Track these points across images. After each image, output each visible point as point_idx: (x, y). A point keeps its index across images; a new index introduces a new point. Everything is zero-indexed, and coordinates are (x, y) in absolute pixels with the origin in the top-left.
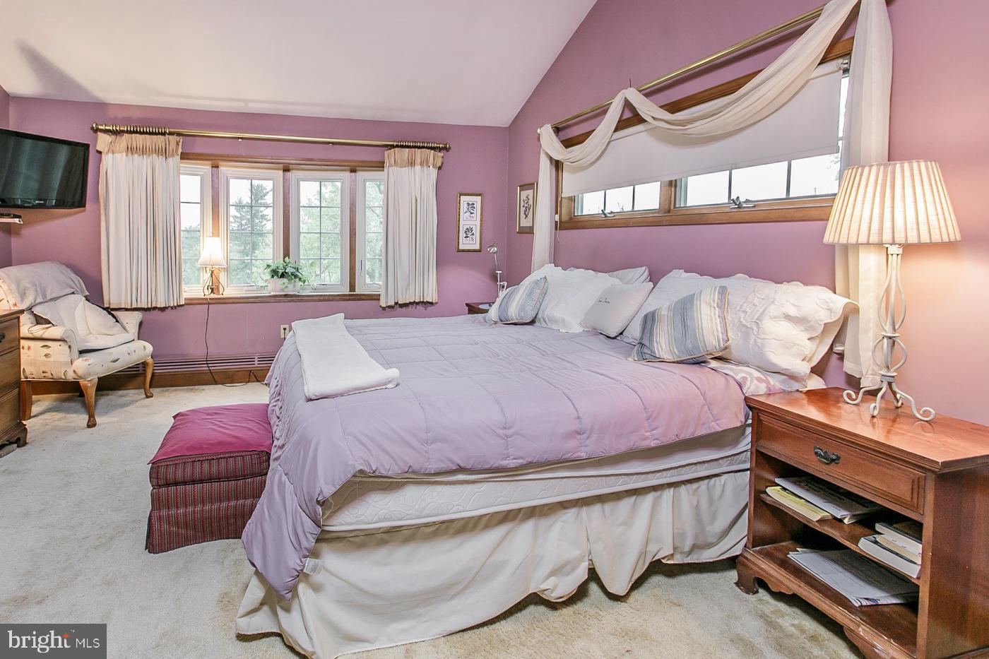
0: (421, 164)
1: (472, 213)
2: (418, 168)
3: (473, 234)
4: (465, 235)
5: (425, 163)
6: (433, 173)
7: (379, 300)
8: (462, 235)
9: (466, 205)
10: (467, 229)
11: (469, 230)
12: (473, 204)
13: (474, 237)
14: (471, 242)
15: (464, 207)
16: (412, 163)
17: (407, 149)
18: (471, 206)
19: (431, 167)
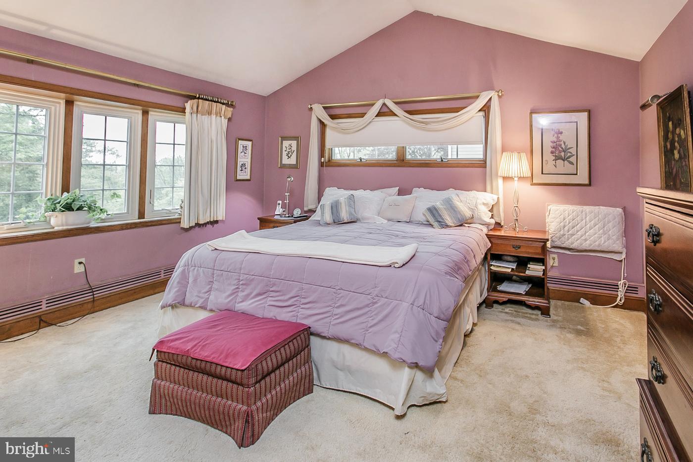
0: (216, 115)
1: (245, 153)
2: (214, 117)
3: (246, 168)
4: (240, 169)
5: (218, 114)
6: (225, 122)
7: (180, 222)
8: (239, 168)
9: (242, 147)
10: (242, 164)
11: (243, 165)
12: (246, 147)
13: (246, 170)
14: (244, 174)
15: (240, 149)
16: (210, 113)
17: (208, 102)
18: (245, 147)
19: (223, 117)
